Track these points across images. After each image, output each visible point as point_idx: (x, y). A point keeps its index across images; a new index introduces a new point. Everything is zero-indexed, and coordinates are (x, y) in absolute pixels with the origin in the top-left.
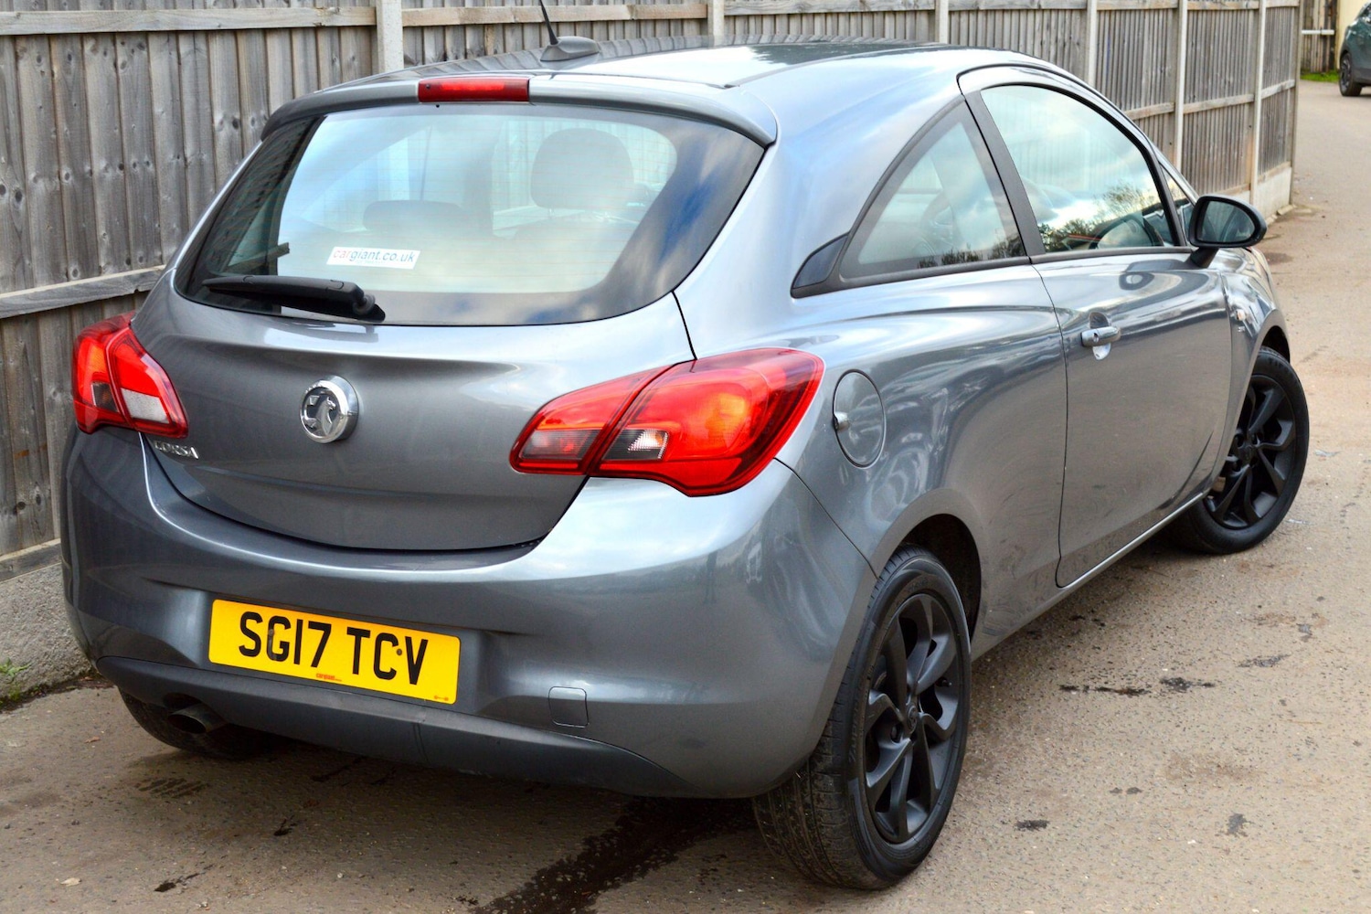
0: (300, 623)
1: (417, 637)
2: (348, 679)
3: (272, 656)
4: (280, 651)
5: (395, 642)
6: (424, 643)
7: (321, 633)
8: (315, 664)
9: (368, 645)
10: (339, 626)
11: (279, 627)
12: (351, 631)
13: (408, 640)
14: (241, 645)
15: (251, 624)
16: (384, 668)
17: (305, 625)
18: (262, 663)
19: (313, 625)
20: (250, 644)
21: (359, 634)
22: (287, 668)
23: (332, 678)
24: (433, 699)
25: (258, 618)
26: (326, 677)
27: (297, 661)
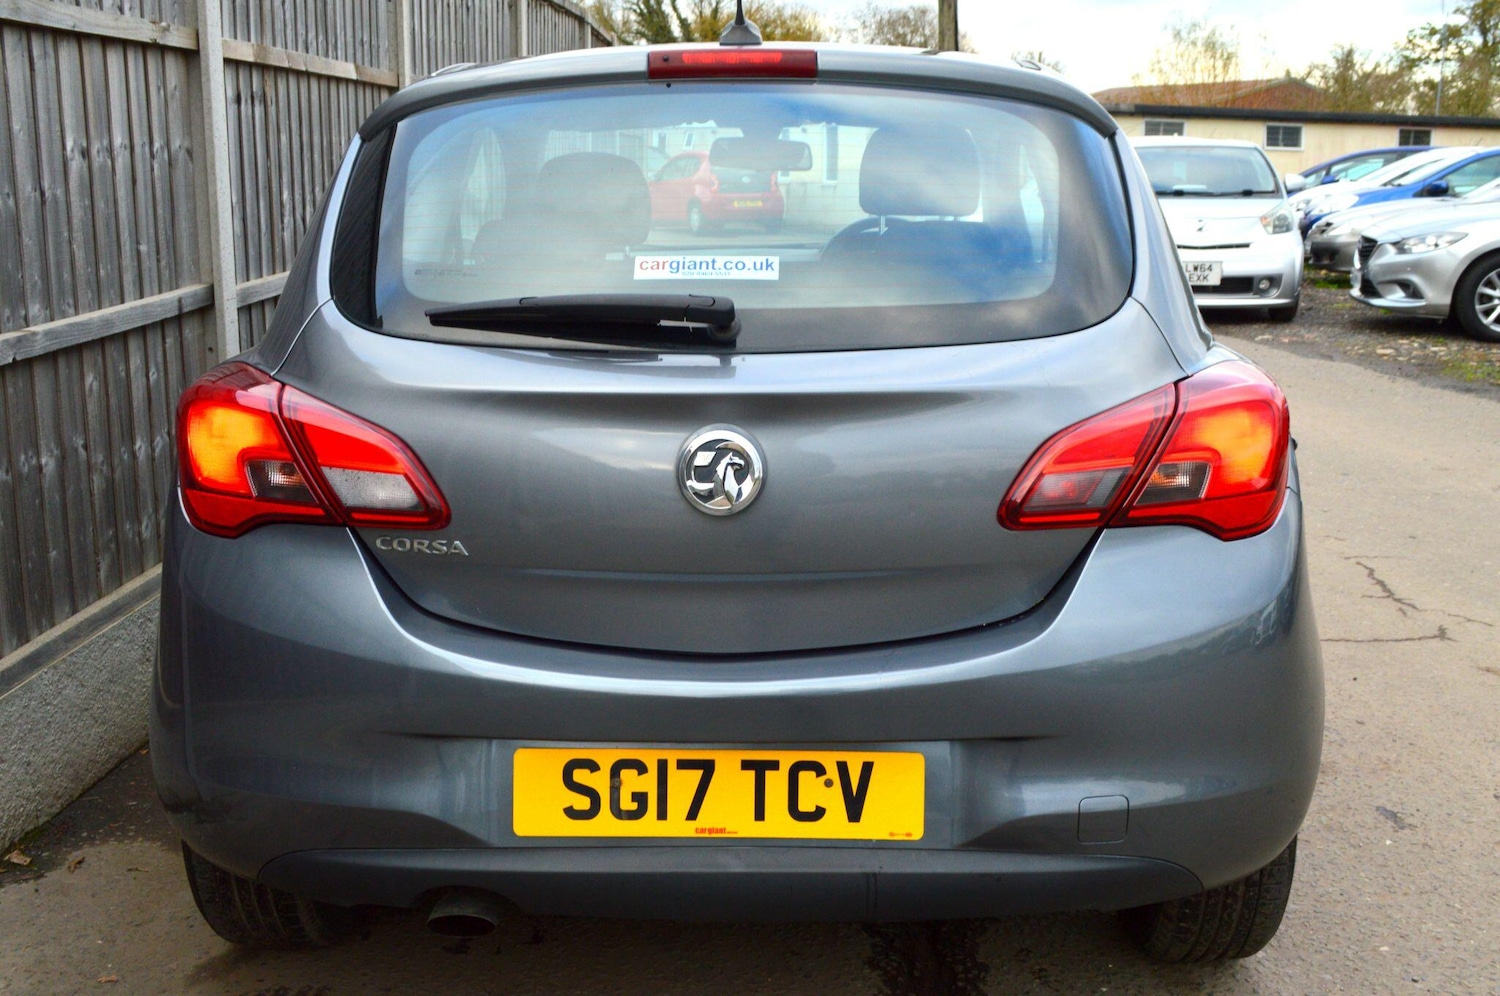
0: (662, 766)
1: (855, 761)
2: (751, 829)
3: (618, 813)
4: (634, 806)
5: (820, 770)
6: (867, 768)
7: (698, 774)
8: (693, 814)
9: (776, 782)
10: (728, 763)
11: (628, 775)
12: (746, 765)
13: (843, 767)
14: (567, 805)
15: (581, 776)
16: (805, 806)
17: (672, 767)
18: (605, 825)
19: (683, 765)
20: (582, 803)
21: (760, 769)
22: (647, 826)
23: (722, 830)
24: (886, 837)
25: (593, 766)
26: (711, 831)
27: (662, 814)
